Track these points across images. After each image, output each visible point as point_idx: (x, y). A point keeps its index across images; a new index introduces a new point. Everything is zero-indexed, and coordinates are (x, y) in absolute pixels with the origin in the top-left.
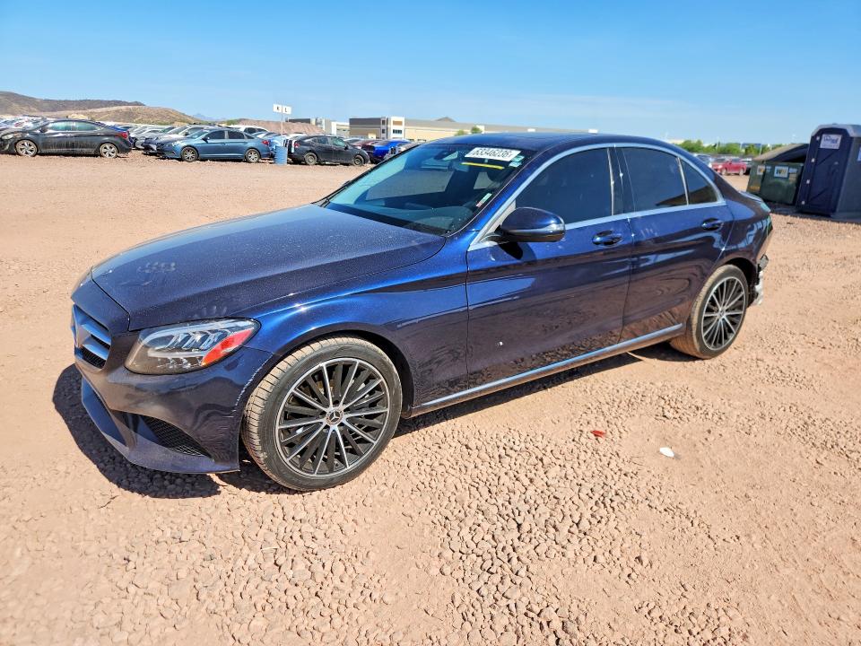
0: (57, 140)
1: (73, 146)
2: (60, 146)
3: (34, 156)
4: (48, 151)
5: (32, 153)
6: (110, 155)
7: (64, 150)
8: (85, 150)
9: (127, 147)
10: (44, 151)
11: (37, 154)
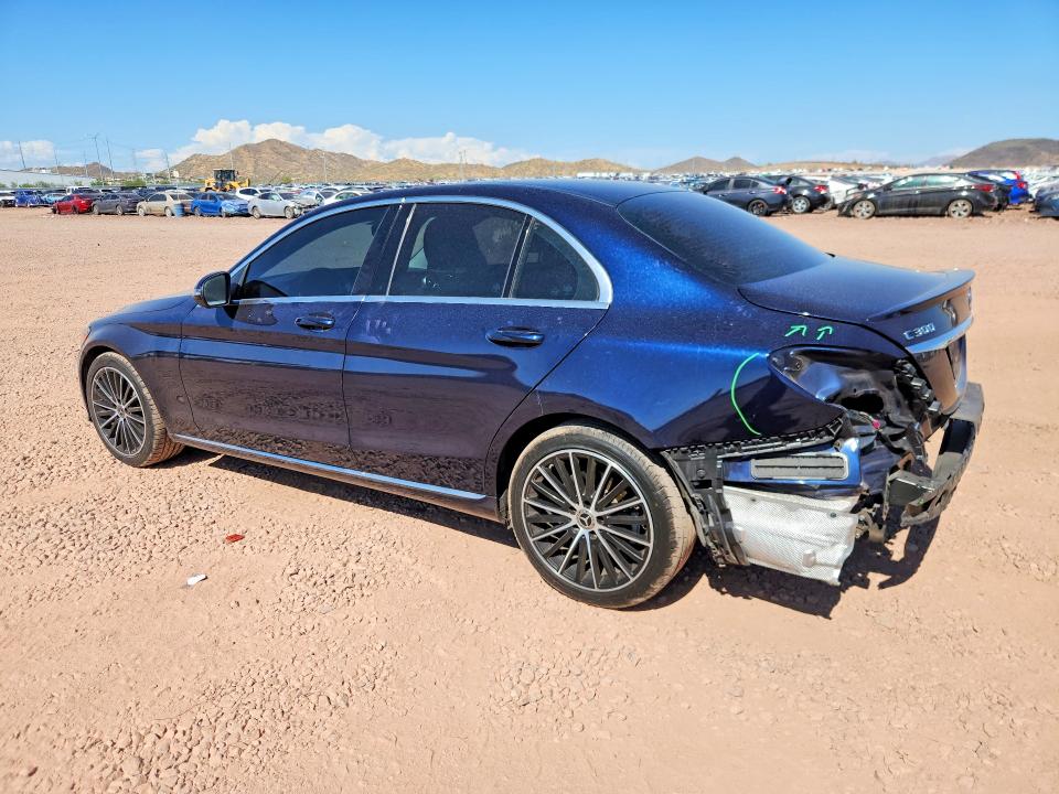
0: (898, 199)
1: (916, 204)
2: (900, 205)
3: (870, 217)
4: (886, 211)
5: (868, 215)
6: (960, 215)
7: (905, 210)
8: (930, 209)
9: (986, 204)
10: (881, 212)
11: (873, 215)
